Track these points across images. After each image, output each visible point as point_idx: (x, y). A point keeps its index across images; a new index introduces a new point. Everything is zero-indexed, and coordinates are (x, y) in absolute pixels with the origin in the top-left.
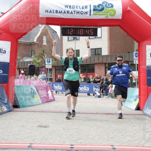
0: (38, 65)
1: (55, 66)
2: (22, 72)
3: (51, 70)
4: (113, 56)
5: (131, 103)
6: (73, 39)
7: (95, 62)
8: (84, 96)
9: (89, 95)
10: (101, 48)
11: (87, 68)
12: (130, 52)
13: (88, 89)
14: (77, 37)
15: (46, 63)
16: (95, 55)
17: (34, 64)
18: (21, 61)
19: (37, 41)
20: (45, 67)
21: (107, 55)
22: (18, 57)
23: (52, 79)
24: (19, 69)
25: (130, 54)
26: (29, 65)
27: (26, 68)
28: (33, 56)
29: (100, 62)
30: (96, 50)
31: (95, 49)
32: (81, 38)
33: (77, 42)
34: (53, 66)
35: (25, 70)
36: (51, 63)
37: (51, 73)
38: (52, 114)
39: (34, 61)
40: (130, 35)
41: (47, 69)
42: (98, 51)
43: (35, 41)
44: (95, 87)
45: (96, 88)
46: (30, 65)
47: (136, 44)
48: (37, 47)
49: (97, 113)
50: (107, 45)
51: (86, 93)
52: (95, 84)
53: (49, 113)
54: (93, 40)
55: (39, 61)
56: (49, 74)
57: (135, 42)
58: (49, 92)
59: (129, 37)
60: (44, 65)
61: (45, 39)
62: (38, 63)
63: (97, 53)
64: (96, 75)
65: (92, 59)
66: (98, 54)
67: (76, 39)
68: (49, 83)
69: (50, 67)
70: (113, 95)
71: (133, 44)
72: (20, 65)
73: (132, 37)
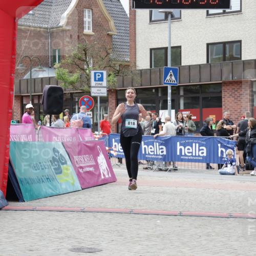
0: (71, 87)
1: (116, 91)
2: (29, 106)
3: (104, 100)
6: (163, 16)
7: (223, 79)
8: (192, 171)
10: (240, 42)
11: (201, 96)
13: (204, 152)
14: (175, 11)
15: (93, 83)
16: (224, 59)
17: (61, 85)
18: (27, 76)
19: (68, 24)
20: (89, 93)
21: (255, 61)
22: (19, 67)
24: (21, 98)
26: (47, 87)
27: (39, 96)
28: (57, 65)
29: (235, 78)
30: (227, 46)
31: (224, 43)
33: (176, 25)
34: (109, 91)
35: (36, 101)
36: (104, 83)
37: (106, 109)
38: (108, 216)
39: (61, 77)
41: (95, 98)
42: (231, 50)
43: (62, 22)
44: (223, 146)
45: (226, 148)
46: (51, 89)
48: (68, 40)
49: (230, 217)
51: (199, 161)
52: (223, 138)
53: (99, 215)
54: (217, 20)
55: (74, 77)
56: (100, 112)
60: (86, 88)
61: (88, 18)
62: (72, 83)
63: (227, 55)
64: (226, 114)
65: (216, 71)
66: (232, 58)
69: (103, 92)
72: (23, 87)
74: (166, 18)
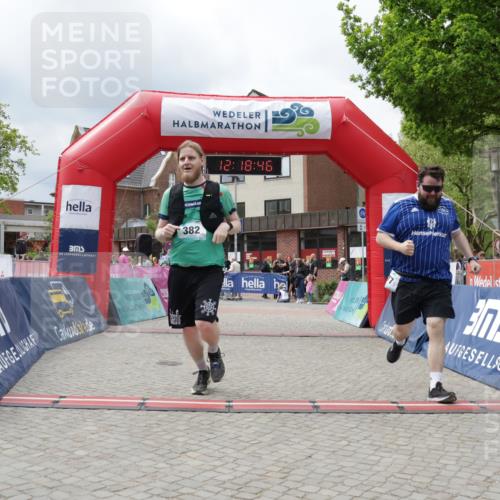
2: (126, 249)
4: (315, 215)
5: (351, 313)
6: (230, 179)
7: (278, 228)
8: (254, 300)
10: (290, 200)
11: (260, 241)
12: (350, 207)
13: (263, 285)
14: (240, 176)
16: (278, 212)
17: (150, 233)
18: (124, 226)
19: (156, 185)
21: (301, 214)
22: (117, 219)
24: (119, 243)
25: (349, 211)
26: (139, 235)
27: (133, 242)
28: (148, 217)
29: (287, 228)
30: (280, 202)
31: (278, 201)
32: (248, 178)
33: (240, 186)
35: (131, 246)
40: (349, 173)
42: (283, 205)
43: (152, 184)
44: (277, 280)
45: (280, 282)
46: (142, 236)
47: (362, 191)
48: (156, 197)
49: (282, 336)
50: (302, 192)
54: (272, 182)
57: (359, 186)
59: (346, 176)
61: (172, 181)
63: (280, 210)
64: (279, 256)
65: (272, 222)
66: (284, 212)
67: (238, 179)
70: (316, 296)
71: (356, 191)
72: (121, 235)
73: (354, 177)
74: (233, 181)
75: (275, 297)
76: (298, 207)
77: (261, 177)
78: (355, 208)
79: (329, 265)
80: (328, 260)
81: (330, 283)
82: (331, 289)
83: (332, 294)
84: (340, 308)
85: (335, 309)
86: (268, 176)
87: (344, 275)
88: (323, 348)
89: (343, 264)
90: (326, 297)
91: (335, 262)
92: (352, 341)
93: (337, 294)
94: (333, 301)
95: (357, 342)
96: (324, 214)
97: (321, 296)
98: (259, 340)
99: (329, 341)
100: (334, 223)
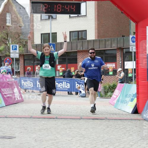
1: (24, 55)
3: (17, 60)
4: (102, 41)
5: (125, 104)
6: (47, 17)
7: (78, 49)
8: (63, 96)
9: (70, 93)
10: (86, 31)
11: (67, 58)
12: (125, 35)
13: (69, 86)
14: (54, 15)
15: (11, 51)
16: (78, 39)
20: (9, 56)
21: (93, 40)
23: (19, 72)
25: (124, 38)
29: (84, 49)
30: (80, 33)
31: (78, 32)
32: (59, 16)
33: (54, 22)
34: (20, 55)
36: (17, 51)
37: (18, 64)
38: (19, 119)
40: (125, 13)
41: (13, 59)
42: (82, 35)
44: (78, 83)
45: (80, 84)
47: (133, 25)
49: (81, 119)
50: (94, 26)
51: (66, 91)
53: (15, 119)
54: (74, 19)
55: (2, 48)
56: (15, 66)
57: (132, 22)
58: (16, 90)
59: (123, 16)
60: (8, 53)
61: (8, 18)
62: (0, 51)
63: (80, 37)
65: (74, 45)
66: (82, 39)
67: (52, 17)
68: (16, 79)
69: (17, 56)
70: (102, 93)
71: (129, 24)
73: (128, 15)
74: (49, 18)
75: (77, 94)
76: (91, 36)
77: (68, 16)
78: (129, 36)
79: (111, 73)
80: (110, 70)
81: (112, 85)
82: (112, 88)
83: (113, 92)
84: (118, 101)
85: (115, 101)
86: (72, 15)
87: (121, 80)
88: (108, 127)
89: (120, 72)
90: (109, 94)
91: (115, 72)
92: (126, 122)
93: (117, 92)
94: (114, 96)
95: (129, 123)
96: (108, 40)
97: (106, 93)
98: (66, 121)
99: (111, 122)
100: (114, 46)
